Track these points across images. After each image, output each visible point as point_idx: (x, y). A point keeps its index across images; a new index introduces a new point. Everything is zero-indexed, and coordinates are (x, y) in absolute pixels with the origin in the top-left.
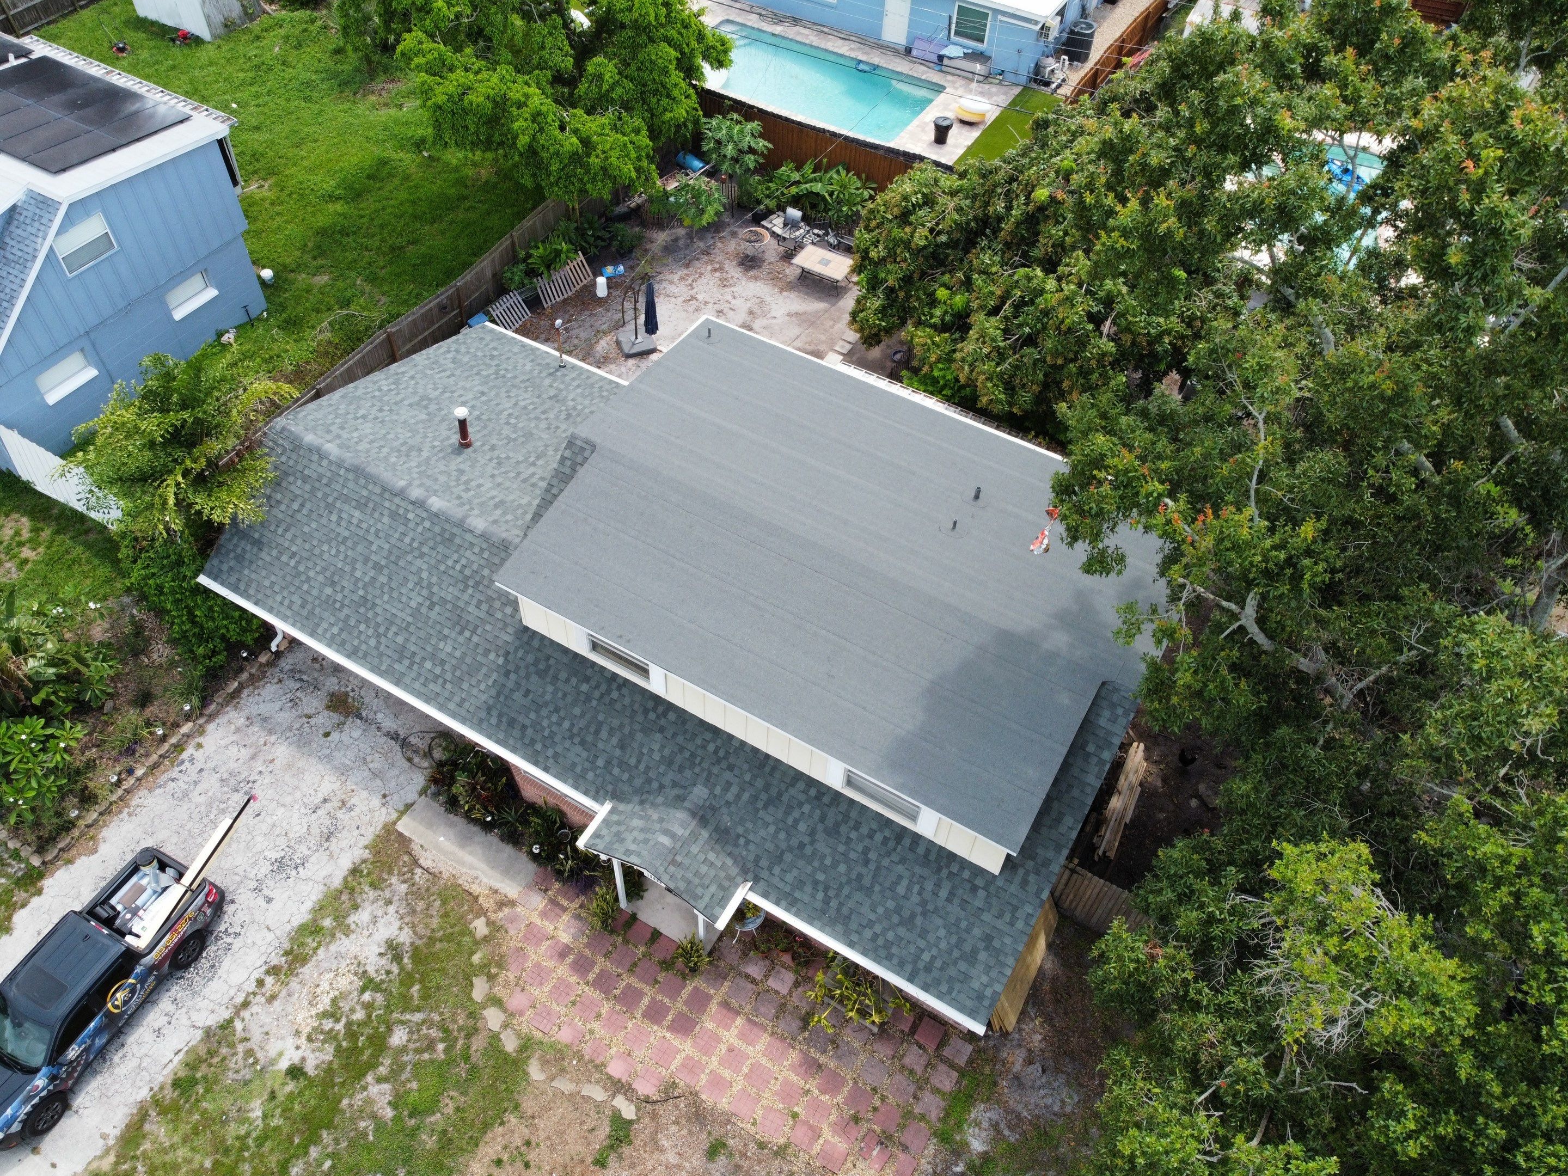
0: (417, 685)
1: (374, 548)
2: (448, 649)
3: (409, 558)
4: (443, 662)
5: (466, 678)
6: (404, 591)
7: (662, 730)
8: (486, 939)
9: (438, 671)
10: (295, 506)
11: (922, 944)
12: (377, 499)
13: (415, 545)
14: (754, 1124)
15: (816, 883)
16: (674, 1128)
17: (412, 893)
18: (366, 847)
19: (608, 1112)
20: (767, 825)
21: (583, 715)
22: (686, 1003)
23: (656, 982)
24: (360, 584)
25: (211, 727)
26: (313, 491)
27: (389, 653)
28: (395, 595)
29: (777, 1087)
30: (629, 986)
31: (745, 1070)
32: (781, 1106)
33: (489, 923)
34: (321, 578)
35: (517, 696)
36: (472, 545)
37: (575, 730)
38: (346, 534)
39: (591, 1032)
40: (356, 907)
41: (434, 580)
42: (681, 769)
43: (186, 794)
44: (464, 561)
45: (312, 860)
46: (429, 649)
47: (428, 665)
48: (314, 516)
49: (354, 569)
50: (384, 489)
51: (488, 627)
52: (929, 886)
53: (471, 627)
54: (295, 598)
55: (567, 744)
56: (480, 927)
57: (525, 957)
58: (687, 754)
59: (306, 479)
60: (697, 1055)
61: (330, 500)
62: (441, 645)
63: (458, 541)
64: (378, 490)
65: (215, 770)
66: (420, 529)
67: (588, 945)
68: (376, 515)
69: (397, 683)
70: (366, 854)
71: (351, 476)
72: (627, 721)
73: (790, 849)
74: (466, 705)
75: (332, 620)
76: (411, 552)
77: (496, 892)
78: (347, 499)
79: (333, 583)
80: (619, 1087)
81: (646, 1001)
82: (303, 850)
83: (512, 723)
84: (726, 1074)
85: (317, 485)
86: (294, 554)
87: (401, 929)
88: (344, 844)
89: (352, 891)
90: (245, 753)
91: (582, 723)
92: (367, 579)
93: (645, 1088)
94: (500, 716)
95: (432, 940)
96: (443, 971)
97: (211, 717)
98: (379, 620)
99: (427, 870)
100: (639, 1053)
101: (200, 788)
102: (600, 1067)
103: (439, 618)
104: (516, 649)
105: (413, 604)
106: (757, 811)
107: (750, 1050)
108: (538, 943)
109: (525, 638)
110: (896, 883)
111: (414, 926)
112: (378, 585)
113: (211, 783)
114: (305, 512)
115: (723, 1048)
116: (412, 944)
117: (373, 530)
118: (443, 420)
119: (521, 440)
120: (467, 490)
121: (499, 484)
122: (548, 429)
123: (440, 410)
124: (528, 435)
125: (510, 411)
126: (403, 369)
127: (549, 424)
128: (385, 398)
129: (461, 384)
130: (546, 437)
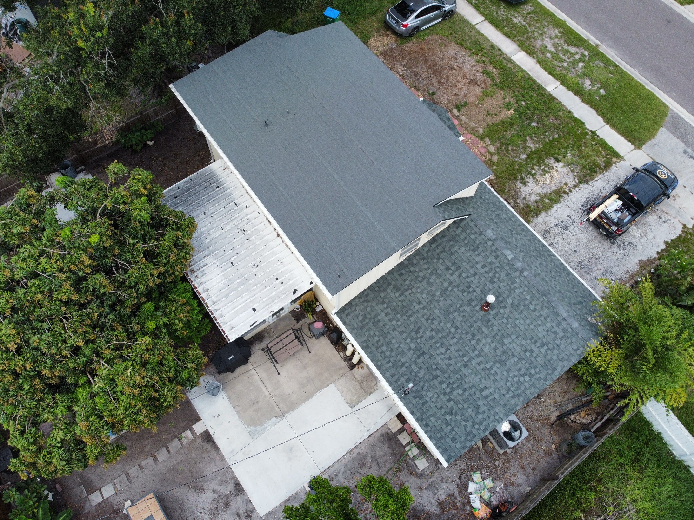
14: (419, 95)
16: (443, 103)
17: (515, 198)
19: (461, 113)
43: (607, 271)
45: (552, 225)
65: (595, 278)
82: (557, 230)
87: (520, 188)
89: (538, 208)
111: (516, 187)
118: (494, 337)
119: (451, 310)
120: (491, 263)
121: (472, 267)
122: (434, 319)
123: (495, 348)
124: (447, 313)
125: (452, 342)
126: (513, 401)
127: (432, 323)
128: (527, 365)
129: (477, 379)
130: (437, 311)
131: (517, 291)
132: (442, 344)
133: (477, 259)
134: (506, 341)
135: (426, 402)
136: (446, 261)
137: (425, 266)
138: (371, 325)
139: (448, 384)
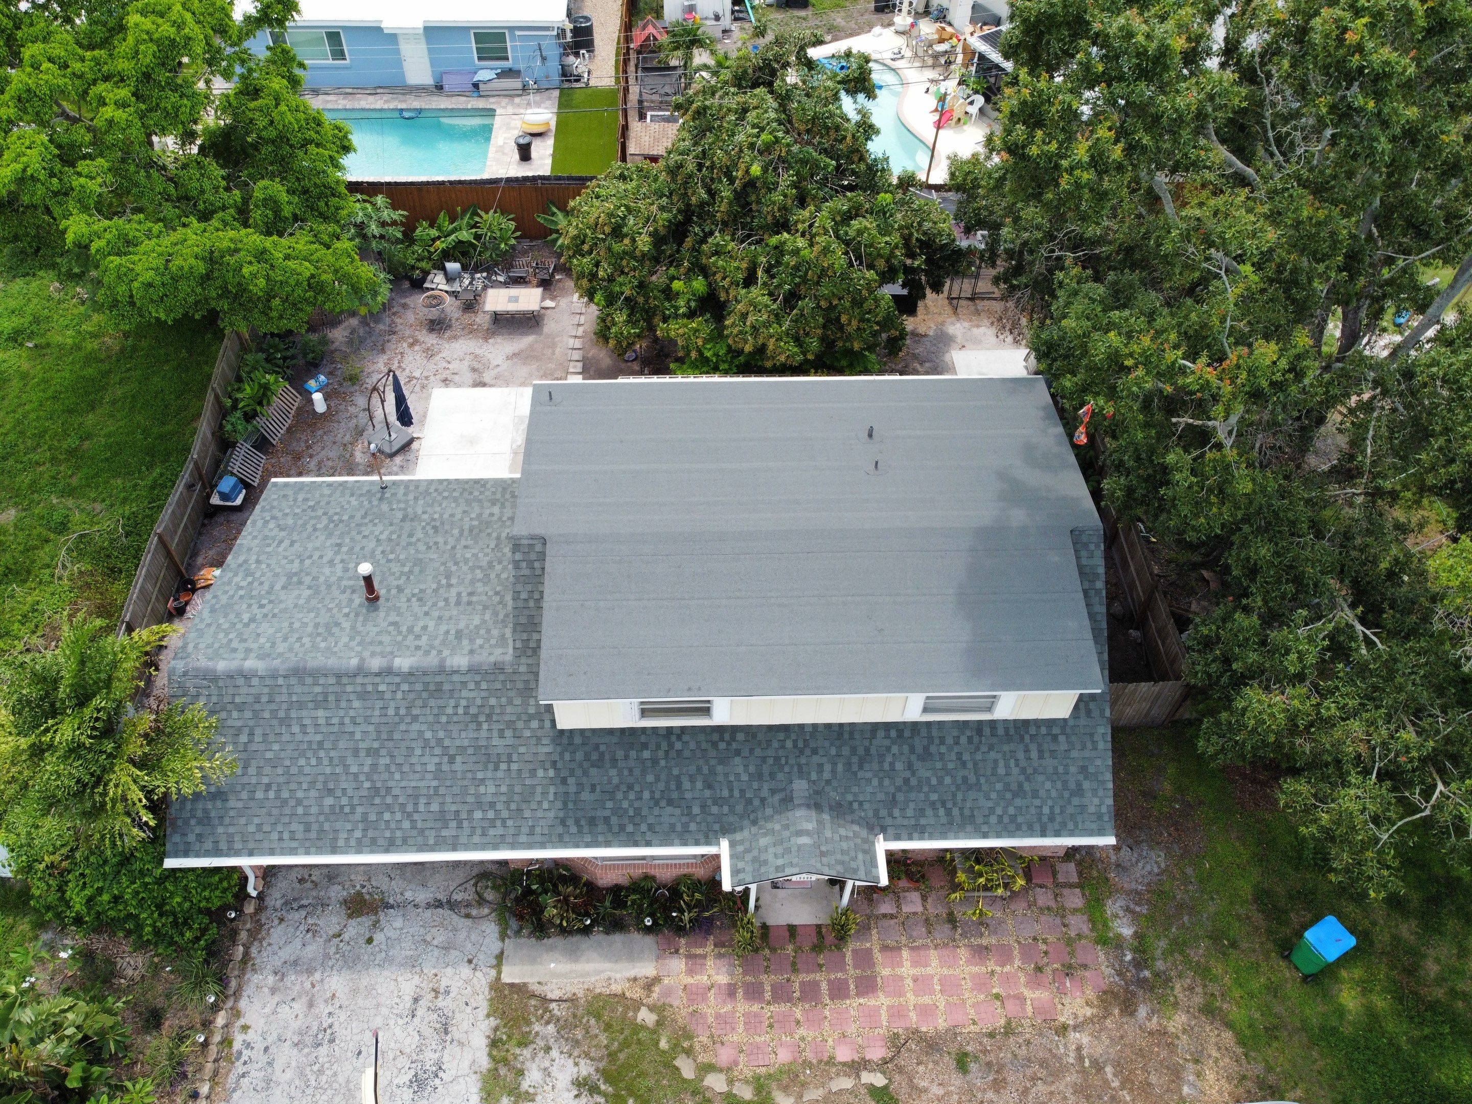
0: (476, 839)
1: (358, 736)
2: (492, 789)
3: (403, 727)
4: (492, 805)
5: (524, 806)
6: (414, 760)
7: (738, 753)
8: (659, 1023)
9: (491, 814)
10: (244, 738)
11: (1037, 802)
12: (337, 689)
13: (403, 712)
14: (974, 1023)
15: (933, 804)
16: (921, 1068)
17: (563, 1028)
18: (488, 1016)
19: (863, 1091)
20: (869, 781)
21: (657, 780)
22: (855, 968)
23: (820, 966)
24: (362, 778)
25: (243, 1004)
26: (256, 714)
27: (429, 824)
28: (406, 768)
29: (970, 984)
30: (802, 984)
31: (938, 988)
32: (982, 997)
33: (652, 1009)
34: (313, 793)
35: (585, 795)
36: (464, 683)
37: (657, 795)
38: (319, 737)
39: (803, 1039)
40: (521, 1073)
41: (441, 734)
42: (772, 776)
43: (268, 1081)
44: (463, 703)
45: (445, 1059)
46: (470, 799)
47: (478, 815)
48: (272, 738)
49: (346, 767)
50: (339, 676)
51: (522, 750)
52: (1021, 755)
53: (504, 758)
54: (294, 826)
55: (656, 811)
56: (646, 1017)
57: (703, 1016)
58: (771, 761)
59: (241, 708)
60: (894, 1001)
61: (281, 714)
62: (482, 790)
63: (446, 687)
64: (332, 680)
65: (281, 1040)
66: (399, 695)
67: (745, 973)
68: (343, 704)
69: (454, 848)
70: (493, 1022)
71: (293, 680)
72: (701, 762)
73: (899, 789)
74: (538, 830)
75: (349, 826)
76: (402, 721)
77: (635, 979)
78: (301, 705)
79: (330, 792)
80: (856, 1067)
81: (824, 986)
82: (430, 1057)
83: (592, 822)
84: (926, 1000)
85: (257, 707)
86: (268, 787)
87: (576, 1064)
88: (465, 1026)
89: (505, 1061)
90: (299, 1006)
91: (661, 786)
92: (366, 769)
93: (876, 1053)
94: (577, 822)
95: (612, 1056)
96: (642, 1074)
97: (237, 995)
98: (401, 800)
99: (560, 1000)
100: (852, 1029)
101: (278, 1066)
102: (831, 1061)
103: (465, 767)
104: (561, 755)
105: (431, 768)
106: (855, 774)
107: (929, 970)
108: (705, 999)
109: (565, 741)
110: (995, 768)
111: (587, 1055)
112: (381, 768)
113: (286, 1055)
114: (258, 738)
115: (909, 982)
116: (597, 1070)
117: (347, 720)
118: (329, 586)
119: (417, 570)
120: (418, 637)
121: (440, 618)
122: (429, 548)
123: (315, 578)
124: (418, 562)
125: (380, 549)
126: (241, 559)
127: (426, 544)
128: (254, 593)
129: (310, 546)
130: (435, 556)
131: (345, 639)
132: (390, 540)
133: (443, 628)
134: (309, 592)
135: (352, 495)
136: (484, 598)
137: (504, 576)
138: (498, 496)
139: (341, 521)
